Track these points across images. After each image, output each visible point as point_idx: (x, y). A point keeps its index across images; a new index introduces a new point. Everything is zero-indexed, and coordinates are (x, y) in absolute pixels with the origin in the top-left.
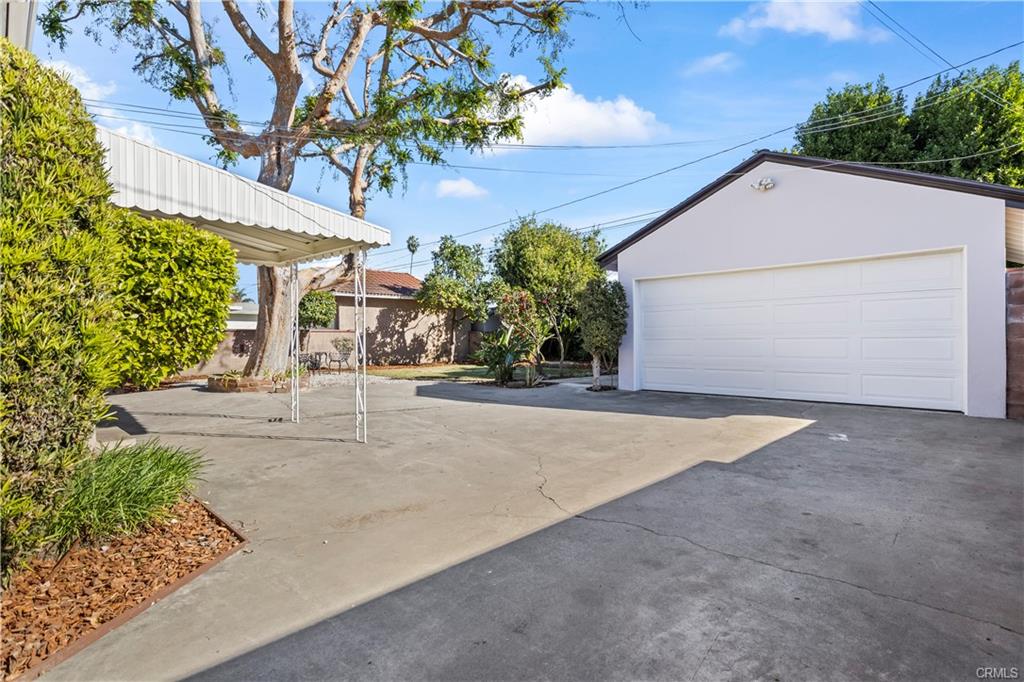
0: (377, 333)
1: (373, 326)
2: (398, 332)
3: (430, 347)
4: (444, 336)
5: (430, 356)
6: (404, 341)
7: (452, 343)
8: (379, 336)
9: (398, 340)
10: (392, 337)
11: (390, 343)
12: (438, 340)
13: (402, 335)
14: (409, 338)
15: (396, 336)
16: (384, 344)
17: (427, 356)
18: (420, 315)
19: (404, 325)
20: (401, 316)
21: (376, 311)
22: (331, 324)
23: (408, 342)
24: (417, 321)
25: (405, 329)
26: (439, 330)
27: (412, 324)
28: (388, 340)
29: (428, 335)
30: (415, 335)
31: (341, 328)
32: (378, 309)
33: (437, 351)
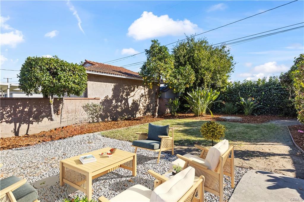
0: (113, 99)
1: (110, 95)
2: (124, 99)
3: (141, 107)
4: (147, 101)
5: (142, 112)
6: (128, 104)
7: (157, 105)
8: (114, 101)
9: (124, 104)
10: (121, 102)
11: (120, 106)
12: (145, 103)
13: (127, 100)
14: (130, 102)
15: (124, 101)
16: (117, 107)
17: (140, 112)
18: (136, 89)
19: (128, 94)
20: (126, 89)
21: (111, 86)
22: (82, 94)
23: (130, 105)
24: (134, 92)
25: (129, 97)
26: (145, 97)
27: (132, 94)
28: (119, 104)
29: (140, 101)
30: (133, 100)
31: (89, 97)
32: (113, 84)
33: (145, 109)
